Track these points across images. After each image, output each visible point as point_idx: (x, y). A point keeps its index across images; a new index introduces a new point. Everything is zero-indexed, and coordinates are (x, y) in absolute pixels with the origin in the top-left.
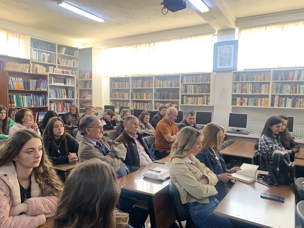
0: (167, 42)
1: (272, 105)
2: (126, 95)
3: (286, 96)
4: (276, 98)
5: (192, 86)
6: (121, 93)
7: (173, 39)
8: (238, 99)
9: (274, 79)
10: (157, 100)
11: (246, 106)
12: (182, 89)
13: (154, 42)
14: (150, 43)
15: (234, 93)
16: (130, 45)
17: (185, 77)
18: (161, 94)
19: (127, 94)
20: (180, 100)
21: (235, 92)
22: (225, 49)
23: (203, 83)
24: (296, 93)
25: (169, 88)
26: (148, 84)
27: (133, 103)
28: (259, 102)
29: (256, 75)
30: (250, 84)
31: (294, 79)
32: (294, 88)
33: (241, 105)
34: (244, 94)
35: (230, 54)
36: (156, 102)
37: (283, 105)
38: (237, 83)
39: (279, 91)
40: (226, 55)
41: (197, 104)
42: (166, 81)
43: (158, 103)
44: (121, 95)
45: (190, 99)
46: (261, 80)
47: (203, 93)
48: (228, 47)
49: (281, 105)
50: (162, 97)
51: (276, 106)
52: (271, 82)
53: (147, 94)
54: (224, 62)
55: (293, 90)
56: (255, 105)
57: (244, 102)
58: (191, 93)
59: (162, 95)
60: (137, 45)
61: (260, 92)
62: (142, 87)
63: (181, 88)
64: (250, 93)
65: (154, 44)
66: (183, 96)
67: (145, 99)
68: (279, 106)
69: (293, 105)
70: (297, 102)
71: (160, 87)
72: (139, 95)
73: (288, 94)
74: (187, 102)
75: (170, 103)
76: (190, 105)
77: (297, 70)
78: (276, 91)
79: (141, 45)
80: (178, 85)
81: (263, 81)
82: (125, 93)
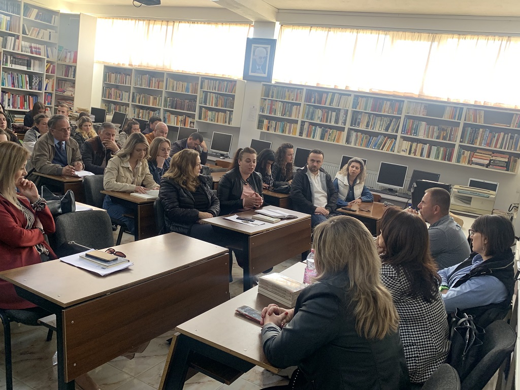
0: (191, 24)
1: (301, 134)
2: (125, 95)
3: (315, 125)
4: (306, 125)
5: (214, 95)
6: (118, 91)
7: (199, 21)
8: (266, 122)
9: (306, 100)
10: (168, 109)
11: (274, 133)
12: (201, 97)
13: (174, 22)
14: (168, 21)
15: (261, 113)
16: (141, 20)
17: (206, 81)
18: (173, 101)
19: (127, 94)
20: (197, 113)
21: (263, 112)
22: (261, 49)
23: (226, 93)
24: (327, 122)
25: (185, 93)
26: (157, 83)
27: (135, 109)
28: (288, 128)
29: (288, 91)
30: (280, 103)
31: (327, 104)
32: (326, 114)
33: (268, 130)
34: (273, 115)
35: (266, 58)
36: (166, 111)
37: (312, 135)
38: (266, 99)
39: (310, 117)
40: (261, 58)
41: (217, 122)
42: (181, 83)
43: (168, 114)
44: (118, 95)
45: (209, 113)
46: (292, 100)
47: (226, 107)
48: (264, 48)
49: (310, 136)
50: (174, 105)
51: (304, 137)
52: (303, 103)
53: (155, 99)
54: (258, 67)
55: (324, 117)
56: (283, 131)
57: (271, 126)
58: (212, 105)
59: (175, 102)
60: (150, 20)
61: (290, 116)
62: (149, 87)
63: (199, 95)
64: (279, 115)
65: (174, 24)
66: (201, 108)
67: (151, 105)
68: (307, 136)
69: (322, 137)
70: (326, 134)
71: (173, 90)
72: (144, 99)
73: (318, 122)
74: (205, 118)
75: (184, 116)
76: (208, 122)
77: (330, 92)
78: (307, 117)
79: (156, 22)
80: (196, 91)
81: (294, 102)
82: (124, 93)
